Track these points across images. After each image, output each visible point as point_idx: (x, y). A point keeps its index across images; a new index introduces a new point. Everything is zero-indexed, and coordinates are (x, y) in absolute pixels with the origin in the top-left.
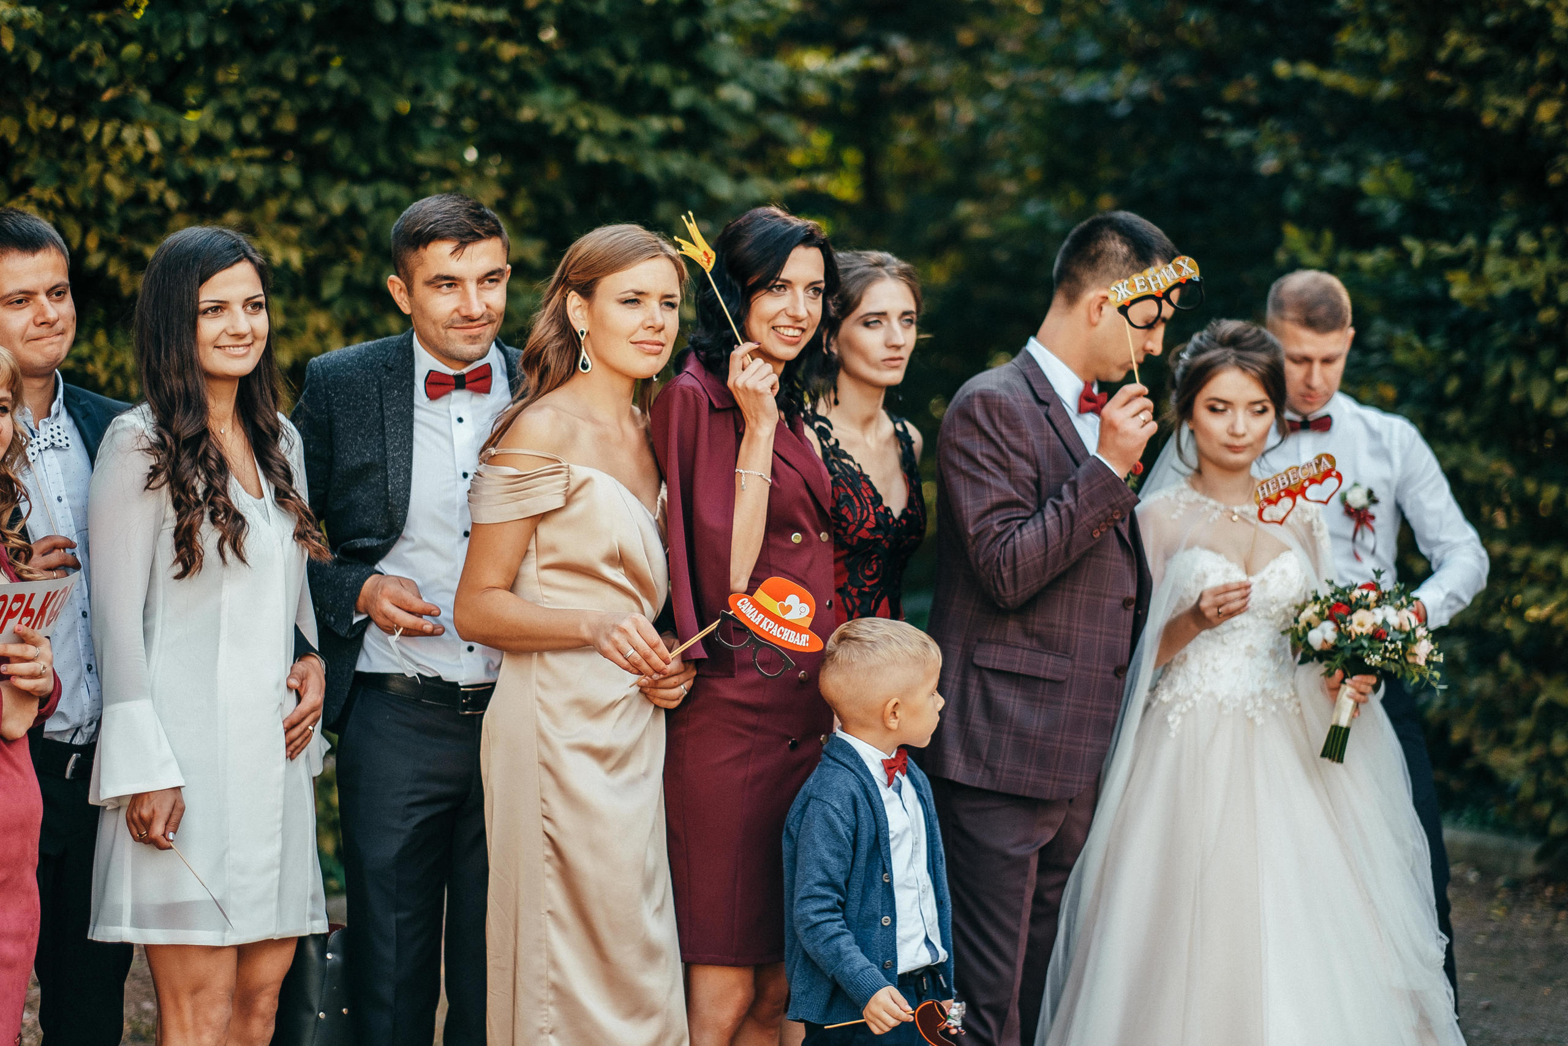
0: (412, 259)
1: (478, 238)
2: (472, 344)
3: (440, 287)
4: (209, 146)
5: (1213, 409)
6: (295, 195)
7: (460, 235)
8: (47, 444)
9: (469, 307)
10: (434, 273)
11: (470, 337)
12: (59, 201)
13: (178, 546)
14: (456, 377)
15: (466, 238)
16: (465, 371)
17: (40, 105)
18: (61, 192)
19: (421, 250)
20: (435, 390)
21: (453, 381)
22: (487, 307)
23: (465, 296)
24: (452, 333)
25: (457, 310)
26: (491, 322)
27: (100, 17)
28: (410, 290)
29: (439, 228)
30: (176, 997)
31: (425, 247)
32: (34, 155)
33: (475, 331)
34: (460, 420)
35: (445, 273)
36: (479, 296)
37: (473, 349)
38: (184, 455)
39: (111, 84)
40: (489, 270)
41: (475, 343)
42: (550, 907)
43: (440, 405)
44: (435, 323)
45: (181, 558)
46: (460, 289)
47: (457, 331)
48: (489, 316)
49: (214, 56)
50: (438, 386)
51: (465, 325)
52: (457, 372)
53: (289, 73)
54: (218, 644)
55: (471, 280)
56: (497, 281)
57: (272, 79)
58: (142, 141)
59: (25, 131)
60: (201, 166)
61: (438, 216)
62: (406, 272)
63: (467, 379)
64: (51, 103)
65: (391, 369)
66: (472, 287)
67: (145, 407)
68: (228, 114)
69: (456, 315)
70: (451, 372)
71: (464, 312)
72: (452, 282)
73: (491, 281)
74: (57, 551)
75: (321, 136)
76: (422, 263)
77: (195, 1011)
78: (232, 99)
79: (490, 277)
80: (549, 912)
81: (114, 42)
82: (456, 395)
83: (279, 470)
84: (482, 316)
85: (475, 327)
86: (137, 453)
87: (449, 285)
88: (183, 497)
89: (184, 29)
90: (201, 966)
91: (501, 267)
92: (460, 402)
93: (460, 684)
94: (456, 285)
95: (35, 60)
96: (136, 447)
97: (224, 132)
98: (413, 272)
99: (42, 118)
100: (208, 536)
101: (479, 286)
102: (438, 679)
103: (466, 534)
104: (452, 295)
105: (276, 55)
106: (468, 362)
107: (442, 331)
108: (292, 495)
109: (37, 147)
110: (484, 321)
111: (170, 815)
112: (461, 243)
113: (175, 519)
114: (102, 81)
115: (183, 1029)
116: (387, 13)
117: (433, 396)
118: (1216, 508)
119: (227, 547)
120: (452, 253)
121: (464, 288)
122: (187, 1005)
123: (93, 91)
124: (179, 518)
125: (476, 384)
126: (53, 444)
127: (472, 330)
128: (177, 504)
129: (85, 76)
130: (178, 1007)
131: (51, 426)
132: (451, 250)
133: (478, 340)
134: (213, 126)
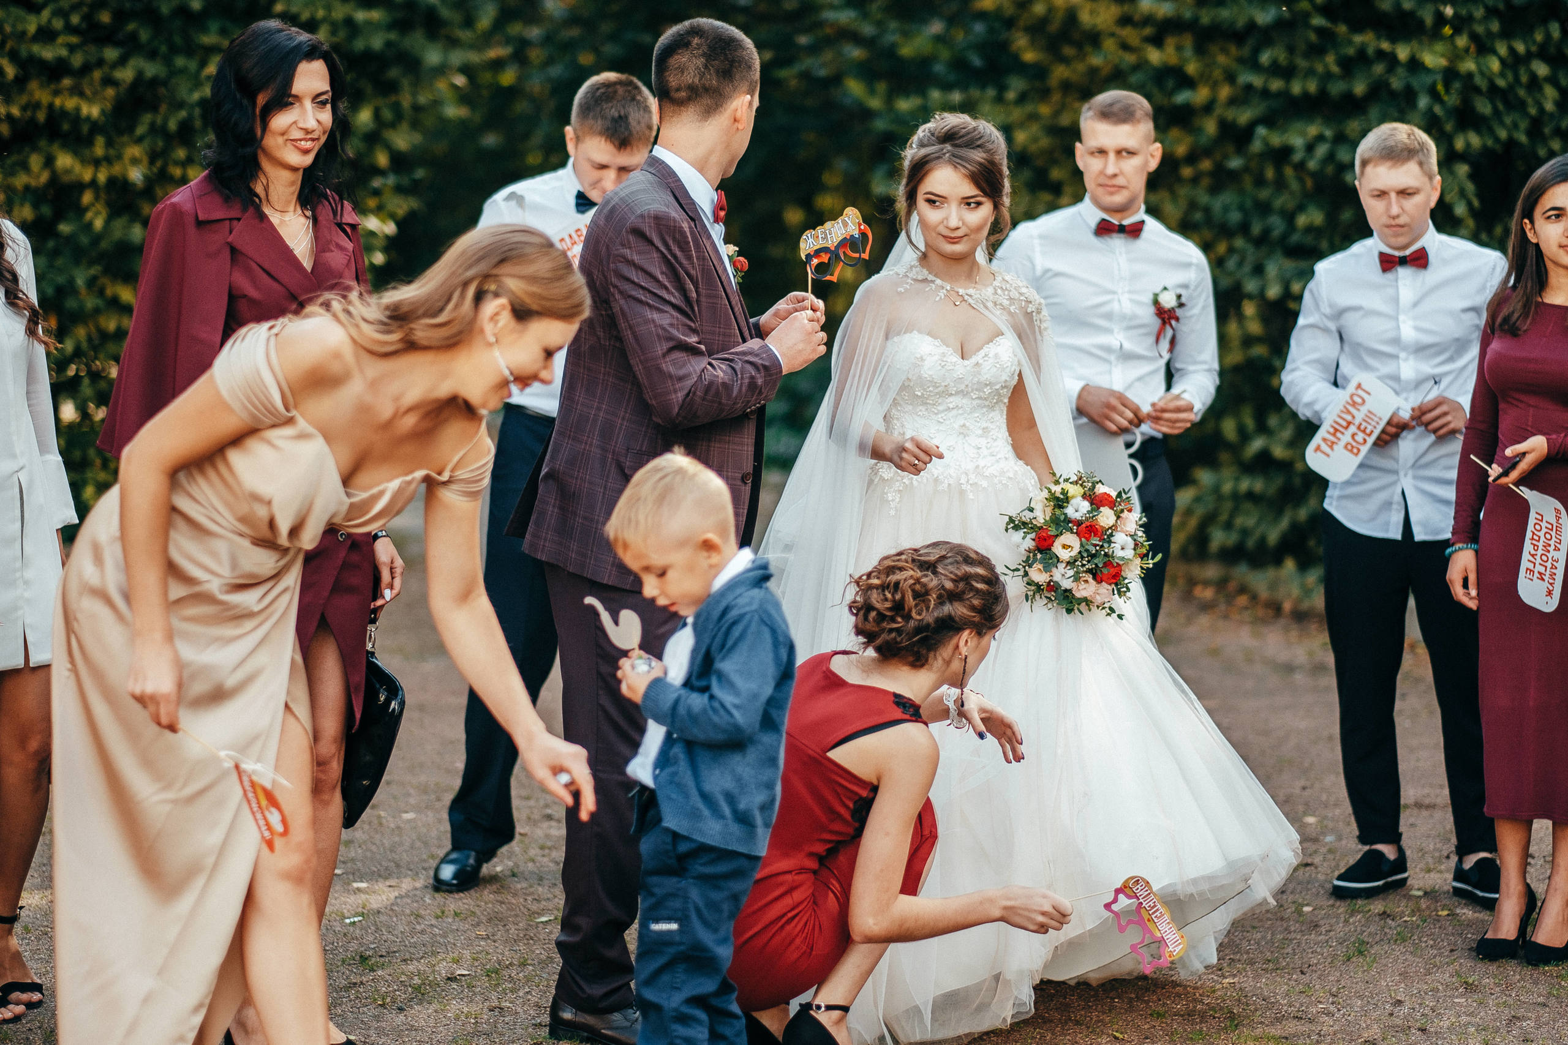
5: (931, 202)
60: (36, 49)
68: (62, 12)
75: (131, 27)
83: (8, 275)
97: (58, 24)
108: (21, 295)
118: (943, 288)
134: (49, 21)
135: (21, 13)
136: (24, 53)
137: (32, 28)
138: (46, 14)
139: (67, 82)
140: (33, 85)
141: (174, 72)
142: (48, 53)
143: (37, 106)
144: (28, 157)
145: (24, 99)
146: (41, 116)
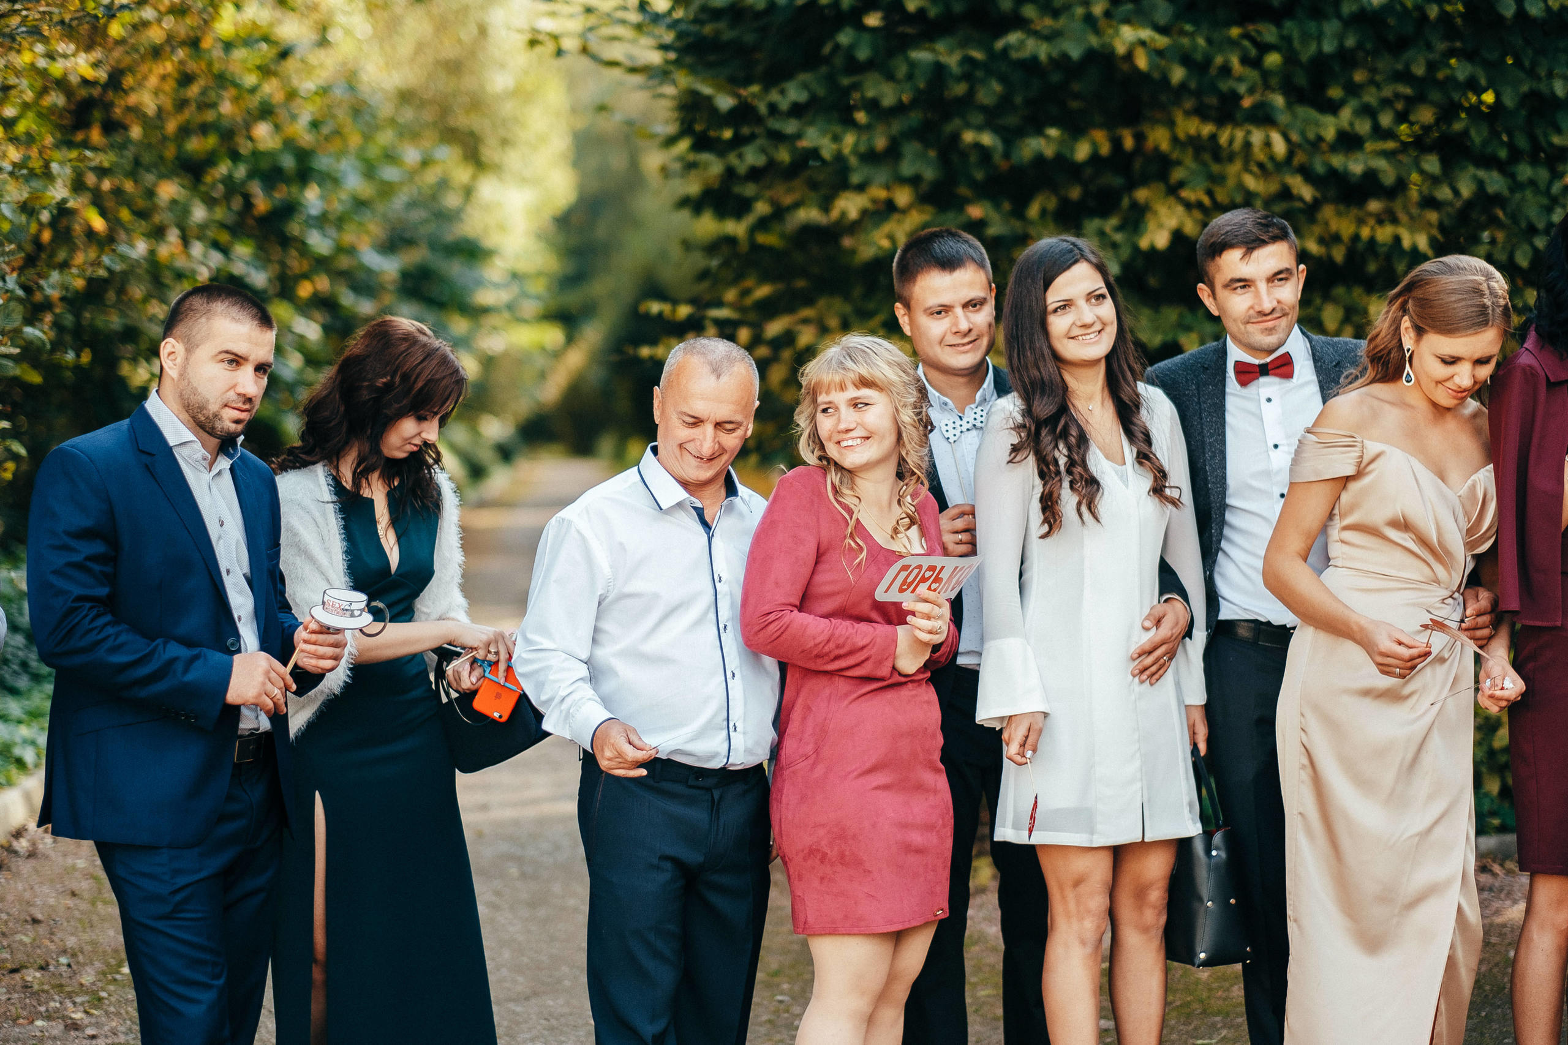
0: (1211, 268)
1: (1262, 243)
2: (1269, 335)
3: (1235, 289)
4: (1348, 142)
6: (1435, 180)
7: (1247, 243)
8: (969, 426)
9: (1260, 305)
10: (1229, 277)
11: (1266, 329)
12: (1206, 200)
13: (1044, 509)
14: (1260, 366)
15: (1252, 244)
16: (1268, 360)
17: (1188, 114)
18: (1210, 193)
19: (1217, 259)
20: (1244, 377)
21: (1258, 370)
22: (1279, 302)
23: (1257, 295)
24: (1250, 327)
25: (1252, 307)
26: (1285, 315)
27: (1235, 32)
28: (1213, 294)
29: (1229, 238)
30: (1061, 888)
31: (1220, 254)
32: (1189, 161)
33: (1270, 324)
34: (1269, 400)
35: (1238, 275)
36: (1269, 293)
37: (1270, 340)
38: (1044, 432)
39: (1251, 91)
40: (1276, 270)
41: (1272, 334)
42: (1301, 810)
43: (1252, 388)
44: (1235, 320)
45: (1046, 521)
46: (1253, 289)
47: (1254, 325)
48: (1282, 309)
49: (1346, 59)
50: (1247, 374)
51: (1260, 319)
52: (1262, 362)
53: (1419, 70)
54: (1082, 591)
55: (1261, 281)
56: (1286, 279)
57: (1405, 76)
58: (1268, 144)
59: (1175, 140)
60: (1337, 161)
61: (1229, 228)
62: (1209, 280)
63: (1269, 367)
64: (1201, 113)
65: (1207, 369)
66: (1262, 286)
67: (1015, 394)
68: (1367, 111)
69: (1252, 312)
70: (1256, 362)
71: (1258, 309)
72: (1245, 283)
73: (1281, 279)
74: (966, 516)
76: (1219, 269)
77: (1078, 902)
78: (1370, 97)
79: (1279, 277)
80: (1300, 813)
81: (1253, 52)
82: (1263, 380)
83: (1140, 436)
84: (1273, 310)
85: (1269, 321)
86: (1007, 431)
87: (1244, 287)
88: (1045, 469)
89: (1319, 38)
90: (1080, 864)
91: (1288, 267)
92: (1267, 386)
93: (1288, 626)
94: (1249, 286)
95: (1178, 74)
96: (1006, 427)
97: (1363, 127)
98: (1214, 278)
99: (1191, 127)
100: (1068, 500)
101: (1270, 284)
102: (1269, 623)
103: (1282, 496)
104: (1246, 295)
105: (1409, 54)
106: (1271, 351)
107: (1242, 327)
108: (1151, 456)
109: (1190, 151)
110: (1278, 315)
111: (1027, 737)
112: (1248, 249)
113: (1041, 486)
114: (1242, 89)
115: (1068, 916)
116: (1509, 10)
117: (1244, 383)
119: (1084, 509)
120: (1241, 259)
121: (1256, 287)
122: (1070, 895)
123: (1235, 98)
124: (1044, 485)
125: (1278, 371)
126: (974, 425)
127: (1266, 324)
128: (1042, 475)
129: (1224, 86)
130: (1064, 897)
131: (975, 410)
132: (1240, 256)
133: (1274, 331)
134: (1351, 124)
135: (1313, 113)
136: (1319, 168)
137: (1330, 134)
138: (1346, 113)
139: (1374, 206)
140: (1328, 212)
141: (1516, 186)
142: (1356, 167)
143: (1336, 238)
144: (1319, 309)
145: (1317, 230)
146: (1339, 254)
